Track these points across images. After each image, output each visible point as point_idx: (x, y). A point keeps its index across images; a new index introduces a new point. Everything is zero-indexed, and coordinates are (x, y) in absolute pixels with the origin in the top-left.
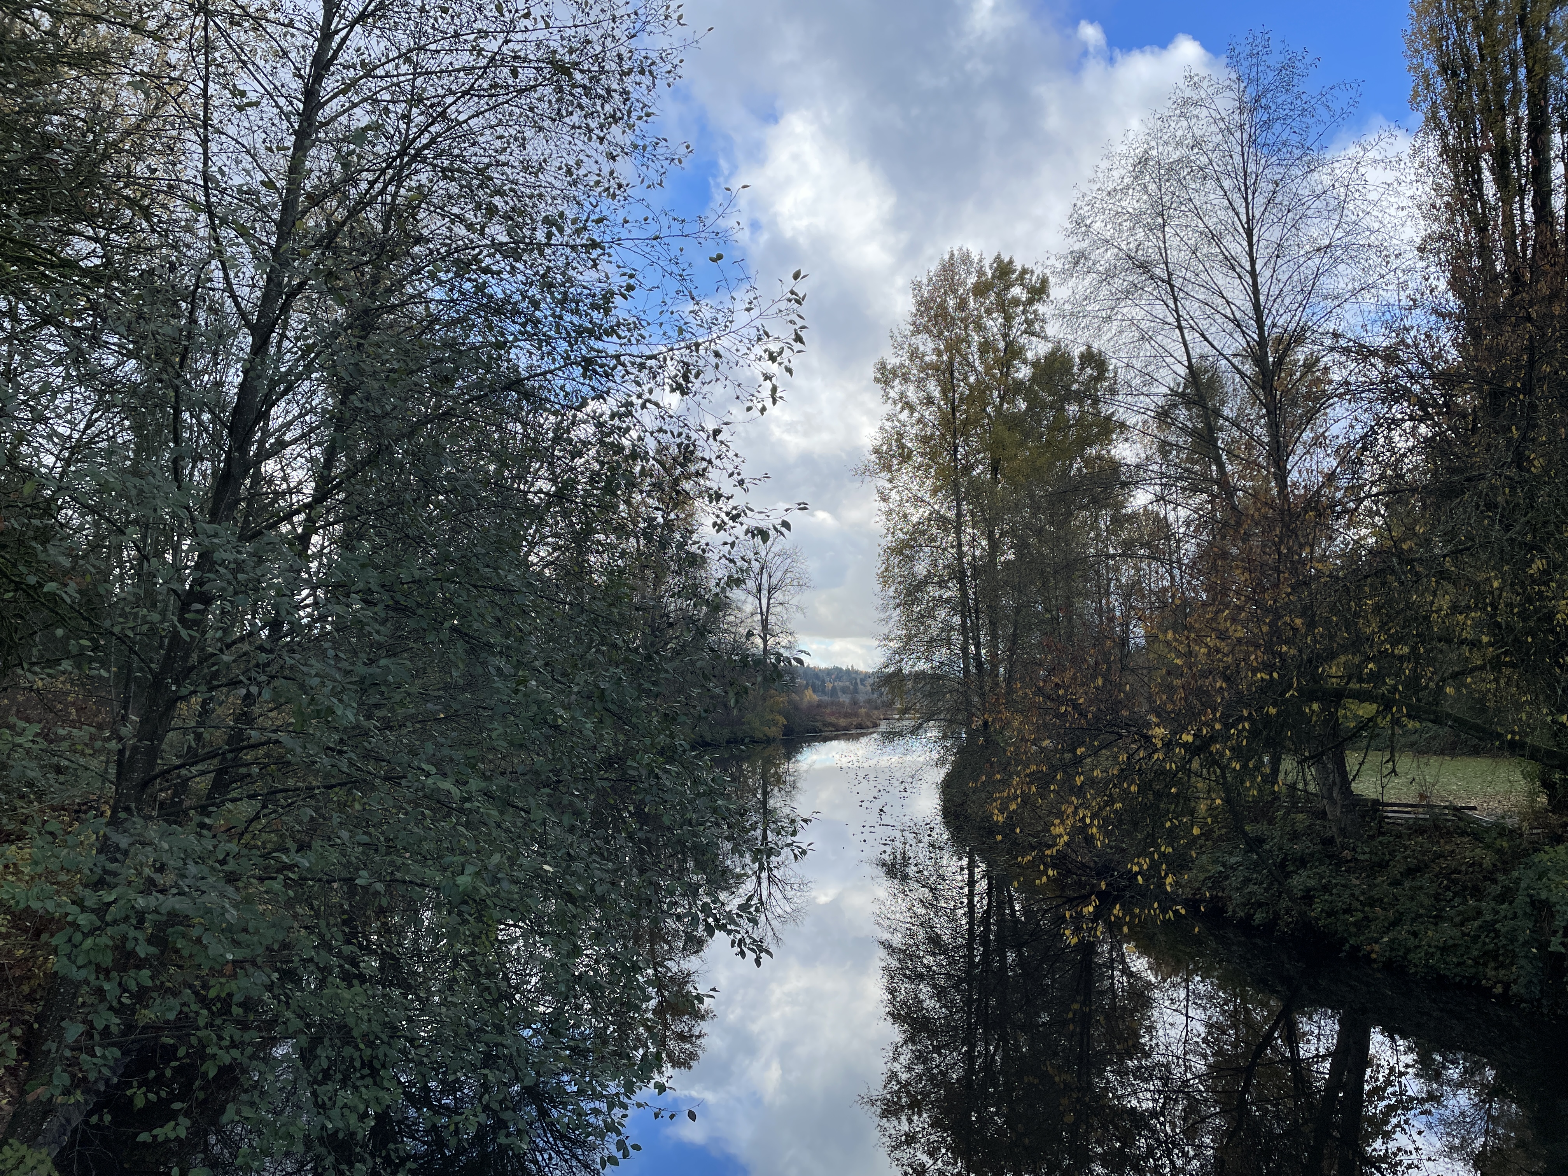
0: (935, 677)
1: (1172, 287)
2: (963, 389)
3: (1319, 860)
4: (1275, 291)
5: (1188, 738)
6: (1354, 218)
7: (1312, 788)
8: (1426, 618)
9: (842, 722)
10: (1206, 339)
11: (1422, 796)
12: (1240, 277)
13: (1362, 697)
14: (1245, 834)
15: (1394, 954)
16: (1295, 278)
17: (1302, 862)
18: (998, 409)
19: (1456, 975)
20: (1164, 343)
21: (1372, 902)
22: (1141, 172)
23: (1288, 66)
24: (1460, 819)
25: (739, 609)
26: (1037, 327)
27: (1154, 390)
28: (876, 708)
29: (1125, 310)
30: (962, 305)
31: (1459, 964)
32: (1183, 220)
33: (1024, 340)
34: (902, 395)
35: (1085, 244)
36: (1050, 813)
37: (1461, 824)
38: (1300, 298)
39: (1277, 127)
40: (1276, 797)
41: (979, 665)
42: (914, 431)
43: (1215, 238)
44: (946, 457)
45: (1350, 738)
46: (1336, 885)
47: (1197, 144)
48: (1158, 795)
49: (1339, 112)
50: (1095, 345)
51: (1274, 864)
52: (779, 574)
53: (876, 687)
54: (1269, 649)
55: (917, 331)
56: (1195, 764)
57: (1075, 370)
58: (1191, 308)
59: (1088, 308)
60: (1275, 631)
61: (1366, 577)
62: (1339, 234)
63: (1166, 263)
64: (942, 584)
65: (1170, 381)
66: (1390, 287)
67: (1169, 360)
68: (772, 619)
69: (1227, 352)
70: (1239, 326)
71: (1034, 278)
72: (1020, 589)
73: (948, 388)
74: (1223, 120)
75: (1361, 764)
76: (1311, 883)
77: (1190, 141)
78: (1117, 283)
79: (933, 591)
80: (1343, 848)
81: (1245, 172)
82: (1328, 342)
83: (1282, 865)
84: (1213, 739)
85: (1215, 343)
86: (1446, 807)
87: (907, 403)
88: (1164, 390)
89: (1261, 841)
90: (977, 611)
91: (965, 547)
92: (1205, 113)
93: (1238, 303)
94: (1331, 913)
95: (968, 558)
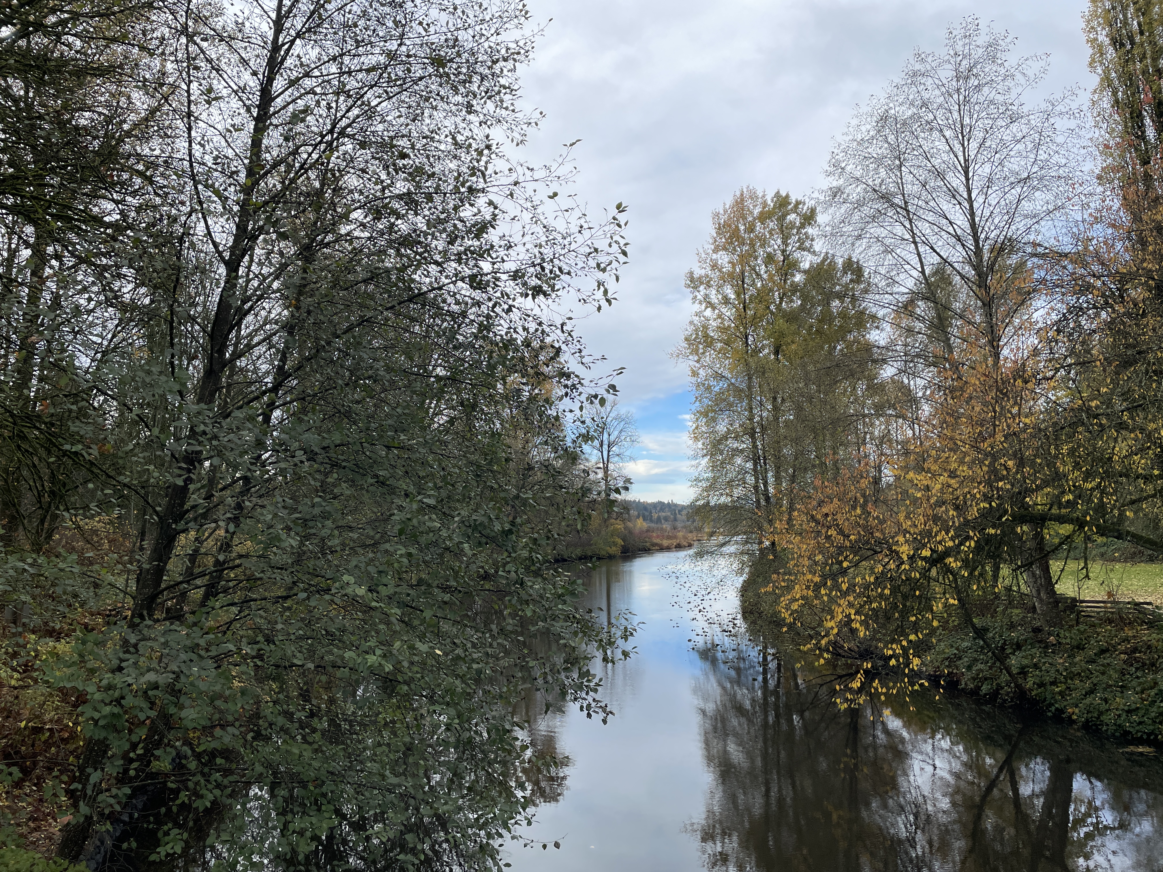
0: (736, 508)
1: (908, 211)
2: (752, 292)
3: (1031, 644)
4: (987, 213)
5: (926, 553)
6: (1046, 156)
7: (1024, 589)
8: (1110, 459)
9: (665, 543)
10: (935, 251)
11: (1110, 594)
12: (960, 204)
13: (1061, 520)
14: (973, 626)
15: (1090, 715)
16: (1003, 203)
17: (1018, 646)
18: (779, 307)
19: (1138, 731)
20: (902, 255)
21: (1072, 676)
22: (883, 127)
23: (993, 44)
24: (1140, 612)
25: (587, 460)
26: (807, 244)
27: (895, 290)
28: (691, 532)
29: (872, 231)
30: (751, 229)
31: (1140, 723)
32: (915, 162)
33: (797, 255)
34: (706, 296)
35: (841, 182)
36: (823, 610)
37: (1141, 616)
38: (1006, 217)
39: (986, 90)
40: (997, 596)
41: (767, 499)
42: (714, 324)
43: (940, 175)
44: (739, 344)
45: (1053, 551)
46: (1045, 663)
47: (925, 104)
48: (905, 597)
49: (1032, 77)
50: (852, 256)
51: (996, 647)
52: (616, 433)
53: (689, 517)
54: (989, 483)
55: (716, 251)
56: (934, 572)
57: (839, 274)
58: (923, 227)
59: (844, 229)
60: (993, 471)
61: (1062, 428)
62: (1035, 169)
63: (903, 195)
64: (738, 438)
65: (908, 283)
66: (1076, 208)
67: (907, 267)
68: (611, 466)
69: (952, 260)
70: (960, 240)
71: (805, 208)
72: (797, 441)
73: (740, 291)
74: (943, 85)
75: (1062, 571)
76: (1025, 662)
77: (919, 103)
78: (866, 210)
79: (731, 444)
80: (1050, 634)
81: (962, 125)
82: (1029, 250)
83: (1003, 649)
84: (947, 553)
85: (942, 254)
86: (1129, 603)
87: (709, 303)
88: (904, 290)
89: (986, 630)
90: (765, 459)
91: (755, 411)
92: (930, 81)
93: (959, 223)
94: (1041, 685)
95: (757, 419)
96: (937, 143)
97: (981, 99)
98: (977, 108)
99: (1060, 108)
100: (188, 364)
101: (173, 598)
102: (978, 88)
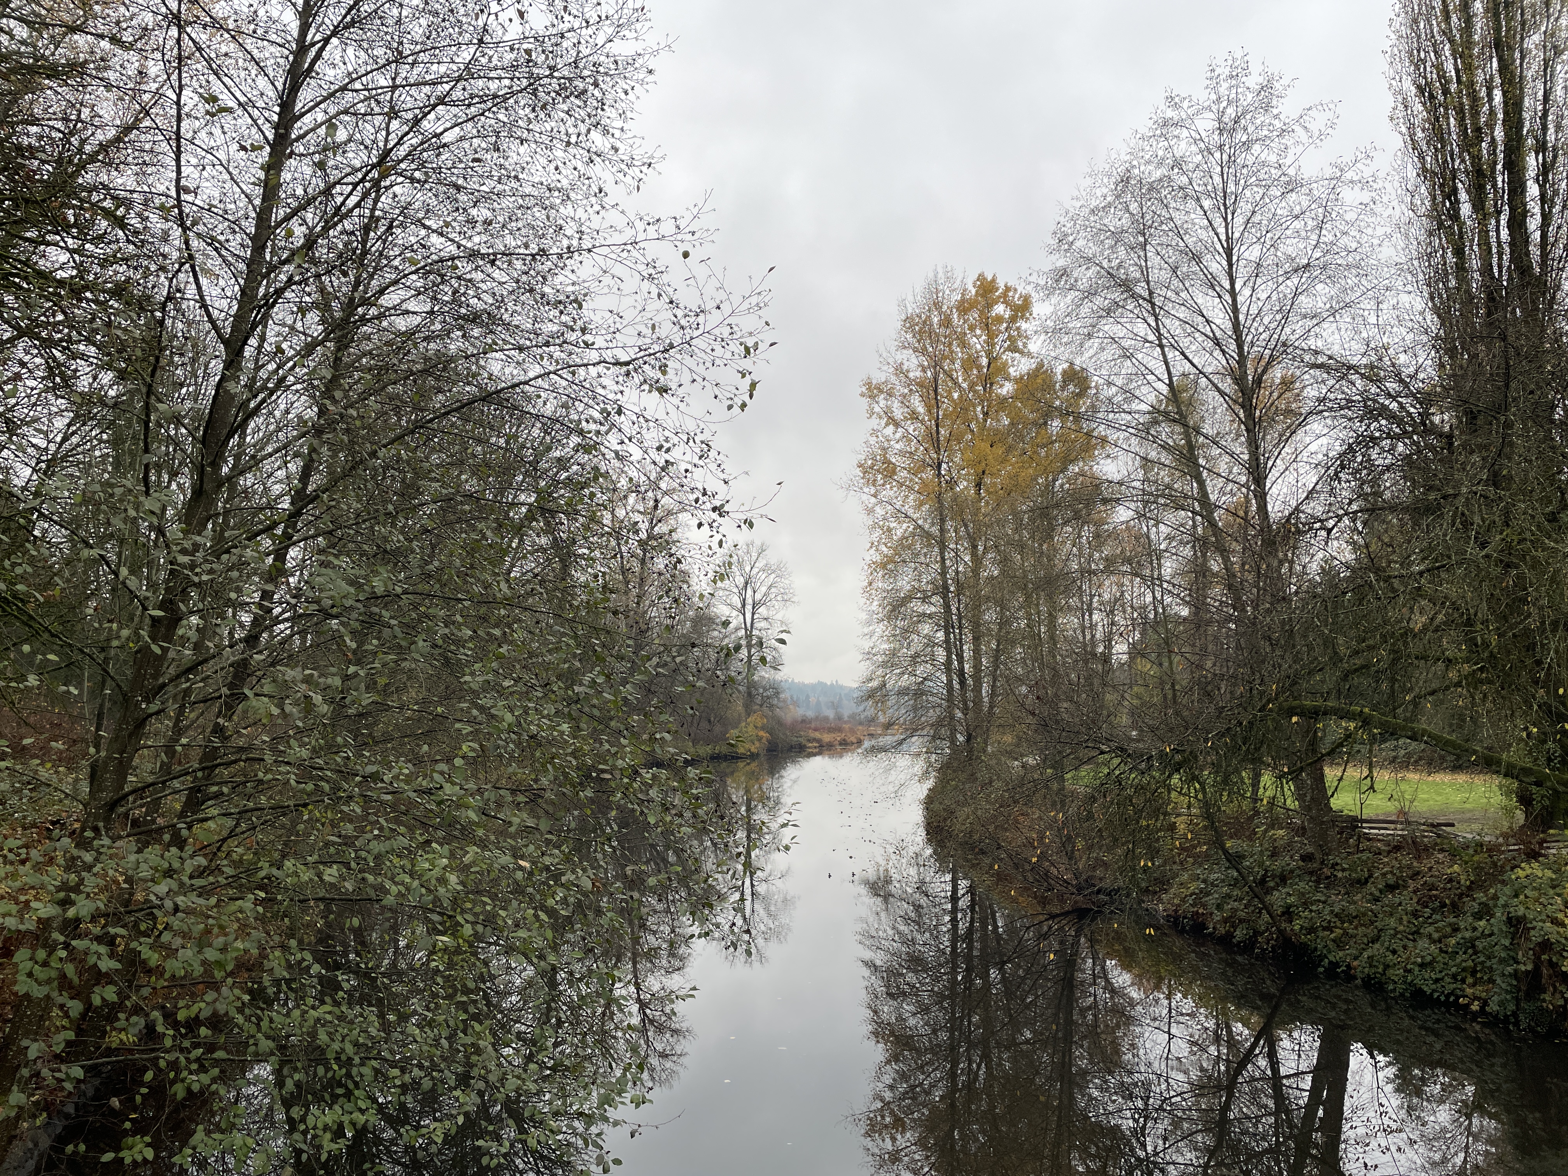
0: (918, 693)
1: (1153, 305)
2: (946, 405)
3: (1299, 876)
4: (1254, 310)
6: (1332, 237)
7: (1291, 804)
9: (827, 738)
10: (1187, 358)
11: (1400, 811)
12: (1220, 297)
13: (1340, 713)
14: (1225, 851)
15: (1373, 970)
16: (1274, 297)
17: (1283, 879)
18: (982, 428)
19: (1434, 991)
20: (1145, 362)
21: (1352, 919)
22: (1123, 191)
23: (1266, 88)
24: (1438, 836)
25: (723, 624)
26: (1020, 343)
27: (1135, 407)
28: (860, 723)
29: (1106, 328)
30: (946, 322)
31: (1437, 980)
32: (1164, 239)
33: (1007, 356)
34: (887, 409)
35: (1067, 261)
37: (1439, 841)
38: (1279, 317)
39: (1256, 148)
40: (1256, 813)
41: (963, 680)
42: (899, 446)
43: (1196, 258)
44: (929, 474)
45: (1329, 754)
46: (1316, 901)
47: (1178, 164)
49: (1317, 133)
50: (1077, 362)
51: (1254, 880)
52: (763, 589)
53: (859, 702)
55: (902, 347)
57: (1058, 386)
58: (1171, 325)
59: (1070, 325)
61: (1344, 593)
62: (1318, 254)
63: (1148, 283)
64: (925, 599)
65: (1152, 398)
66: (1368, 306)
67: (1150, 377)
68: (756, 634)
69: (1208, 370)
70: (1218, 344)
71: (1017, 296)
72: (1002, 605)
73: (932, 404)
74: (1202, 139)
75: (1341, 779)
76: (1291, 900)
77: (1170, 161)
78: (1098, 301)
79: (917, 606)
80: (1323, 865)
81: (1225, 193)
82: (1309, 359)
83: (1263, 881)
85: (1195, 361)
86: (1424, 823)
87: (891, 418)
88: (1144, 407)
89: (1241, 857)
90: (960, 628)
91: (948, 563)
92: (1185, 133)
93: (1217, 321)
94: (1312, 930)
95: (951, 574)
96: (1193, 216)
97: (1250, 160)
98: (1245, 171)
99: (1349, 175)
100: (169, 482)
101: (142, 806)
102: (1247, 145)
